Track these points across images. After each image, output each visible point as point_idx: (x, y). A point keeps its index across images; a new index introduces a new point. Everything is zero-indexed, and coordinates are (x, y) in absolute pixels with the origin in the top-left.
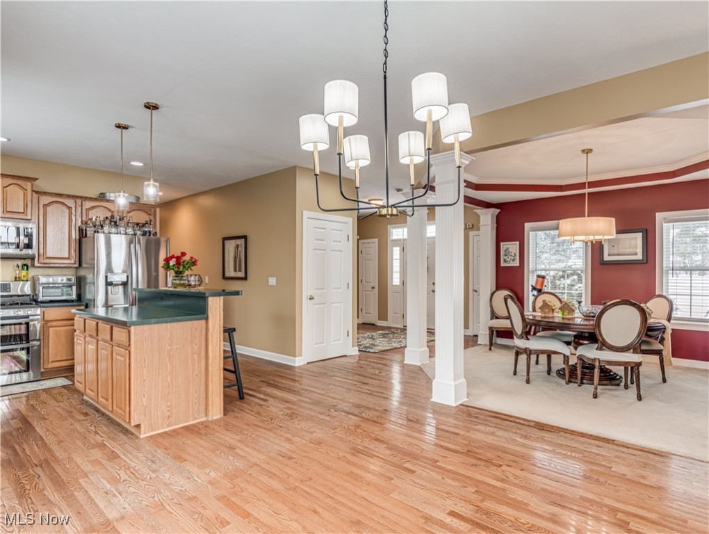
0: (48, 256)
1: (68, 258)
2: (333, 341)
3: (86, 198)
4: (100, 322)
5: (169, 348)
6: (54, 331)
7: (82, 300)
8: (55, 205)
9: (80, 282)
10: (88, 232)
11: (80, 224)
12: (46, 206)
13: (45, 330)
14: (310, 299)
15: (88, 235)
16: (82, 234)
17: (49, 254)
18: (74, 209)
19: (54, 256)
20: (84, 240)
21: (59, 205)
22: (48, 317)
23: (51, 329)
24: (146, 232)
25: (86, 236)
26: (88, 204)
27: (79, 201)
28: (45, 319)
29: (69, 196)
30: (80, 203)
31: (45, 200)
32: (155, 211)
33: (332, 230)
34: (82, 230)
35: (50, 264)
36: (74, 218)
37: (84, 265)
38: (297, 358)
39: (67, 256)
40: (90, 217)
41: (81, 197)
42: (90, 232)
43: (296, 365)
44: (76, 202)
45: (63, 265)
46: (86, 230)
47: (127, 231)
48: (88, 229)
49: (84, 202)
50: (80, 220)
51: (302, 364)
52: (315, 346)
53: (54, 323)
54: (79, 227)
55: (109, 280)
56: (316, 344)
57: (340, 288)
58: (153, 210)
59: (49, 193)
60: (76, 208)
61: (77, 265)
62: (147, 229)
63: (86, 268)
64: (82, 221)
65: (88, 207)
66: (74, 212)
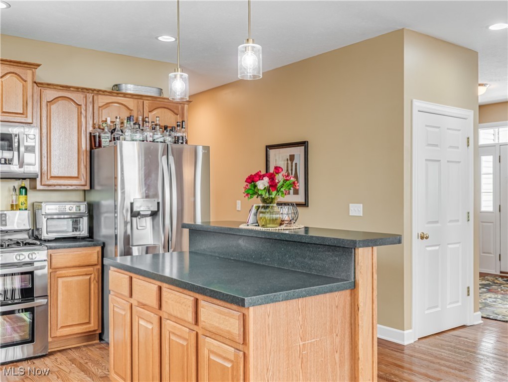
0: (52, 175)
1: (77, 178)
2: (451, 303)
3: (99, 92)
4: (165, 286)
5: (301, 343)
6: (63, 282)
7: (95, 237)
8: (61, 102)
9: (92, 211)
10: (103, 140)
11: (90, 129)
12: (50, 102)
13: (52, 282)
14: (422, 238)
15: (103, 144)
16: (95, 142)
17: (55, 172)
18: (83, 107)
19: (60, 175)
20: (96, 151)
21: (65, 102)
22: (55, 264)
23: (60, 280)
24: (178, 137)
25: (100, 146)
26: (102, 100)
27: (90, 96)
28: (53, 266)
29: (77, 89)
30: (91, 99)
31: (50, 94)
32: (183, 109)
33: (448, 129)
34: (94, 136)
35: (55, 185)
36: (83, 120)
37: (97, 187)
38: (406, 332)
39: (76, 175)
40: (104, 119)
41: (93, 90)
42: (105, 139)
43: (406, 343)
44: (86, 97)
45: (71, 188)
46: (99, 137)
47: (156, 137)
48: (102, 135)
49: (95, 97)
50: (91, 123)
51: (412, 341)
52: (427, 312)
53: (63, 272)
54: (90, 133)
55: (135, 209)
56: (429, 309)
57: (458, 221)
58: (180, 107)
59: (53, 85)
60: (86, 105)
61: (87, 188)
62: (179, 134)
63: (98, 191)
64: (94, 124)
65: (101, 105)
66: (83, 112)
